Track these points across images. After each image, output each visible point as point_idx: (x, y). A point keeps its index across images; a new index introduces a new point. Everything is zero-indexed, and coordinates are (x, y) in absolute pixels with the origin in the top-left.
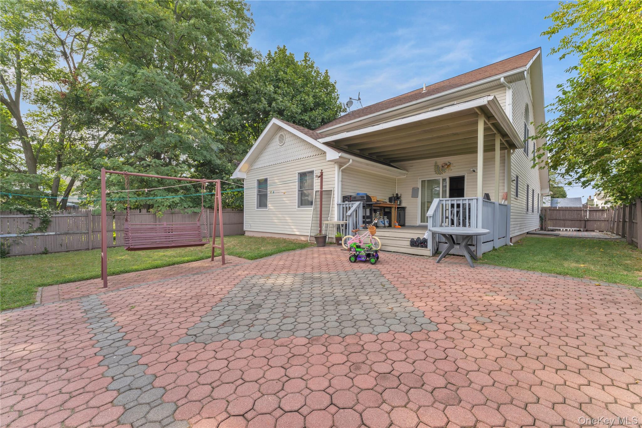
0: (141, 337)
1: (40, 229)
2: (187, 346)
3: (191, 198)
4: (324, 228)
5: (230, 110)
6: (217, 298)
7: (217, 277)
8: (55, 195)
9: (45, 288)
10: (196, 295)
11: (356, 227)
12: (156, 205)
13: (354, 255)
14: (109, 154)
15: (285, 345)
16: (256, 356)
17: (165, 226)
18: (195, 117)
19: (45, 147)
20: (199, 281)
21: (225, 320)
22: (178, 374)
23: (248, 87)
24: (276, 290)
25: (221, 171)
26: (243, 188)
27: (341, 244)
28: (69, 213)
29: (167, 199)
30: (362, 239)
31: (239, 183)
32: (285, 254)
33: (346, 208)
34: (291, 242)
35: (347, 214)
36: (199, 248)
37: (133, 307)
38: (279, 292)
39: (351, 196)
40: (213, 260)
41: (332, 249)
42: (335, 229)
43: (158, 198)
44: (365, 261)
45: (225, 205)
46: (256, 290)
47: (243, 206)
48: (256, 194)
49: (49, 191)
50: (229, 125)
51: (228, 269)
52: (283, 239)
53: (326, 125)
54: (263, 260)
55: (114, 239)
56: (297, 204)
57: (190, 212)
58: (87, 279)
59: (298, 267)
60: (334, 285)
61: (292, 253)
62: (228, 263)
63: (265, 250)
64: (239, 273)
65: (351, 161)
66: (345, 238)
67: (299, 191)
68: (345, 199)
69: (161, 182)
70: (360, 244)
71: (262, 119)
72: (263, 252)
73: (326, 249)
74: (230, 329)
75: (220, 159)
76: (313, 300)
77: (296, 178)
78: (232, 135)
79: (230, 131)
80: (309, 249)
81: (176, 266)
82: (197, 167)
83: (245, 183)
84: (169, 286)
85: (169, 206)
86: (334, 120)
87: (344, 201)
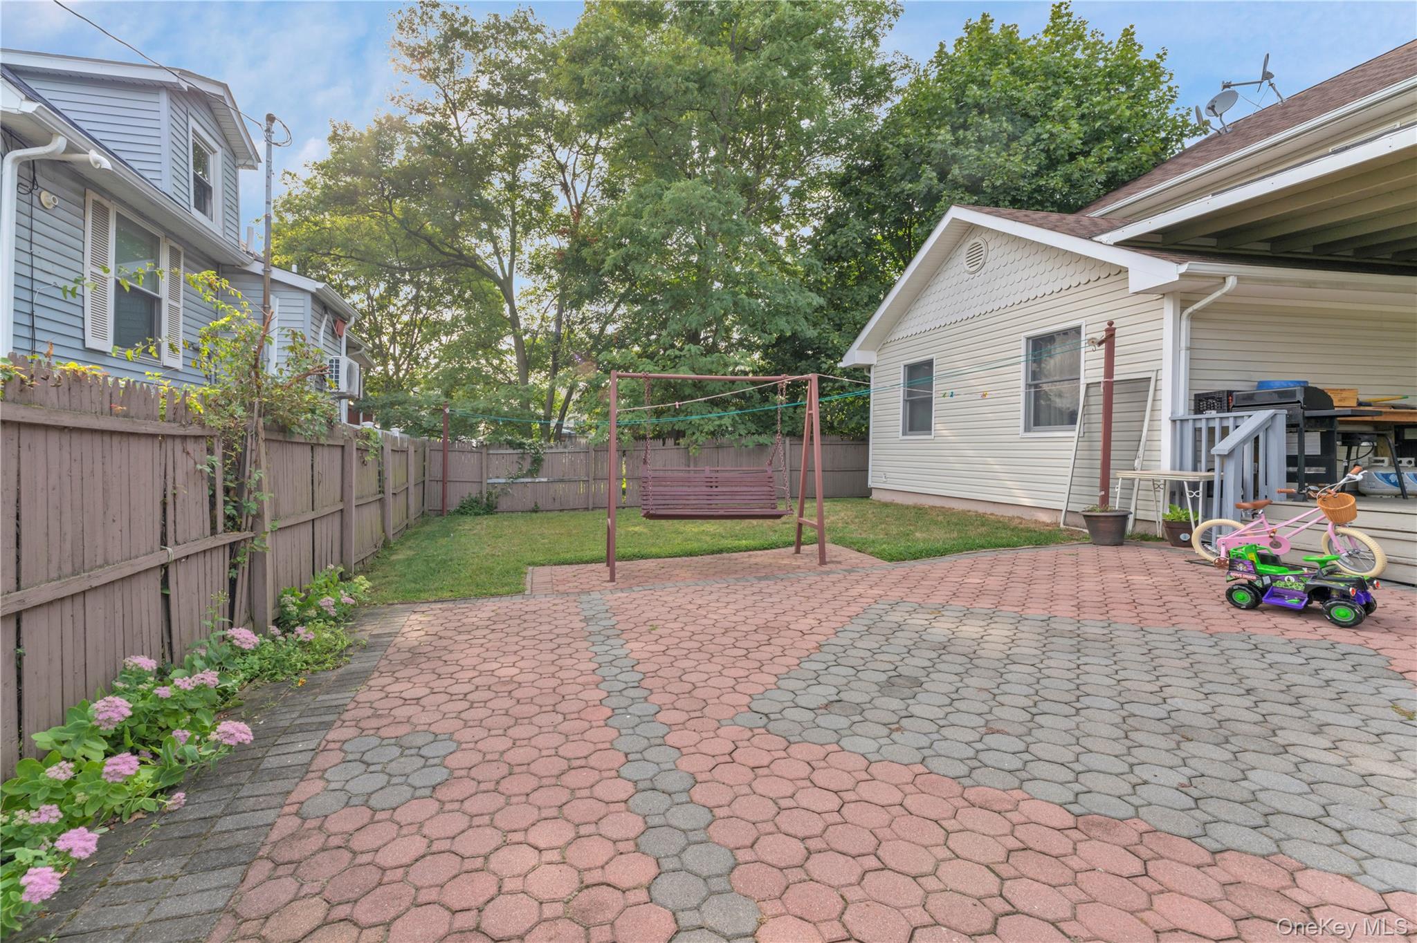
0: (668, 689)
1: (531, 473)
2: (750, 734)
3: (753, 414)
4: (1117, 490)
5: (839, 213)
6: (810, 642)
7: (809, 593)
8: (548, 418)
9: (536, 568)
10: (766, 626)
11: (1253, 492)
12: (689, 432)
13: (1250, 586)
14: (619, 342)
15: (997, 808)
16: (912, 810)
17: (708, 474)
18: (764, 245)
19: (538, 340)
20: (771, 595)
21: (832, 698)
22: (736, 789)
23: (887, 148)
24: (960, 650)
25: (818, 351)
26: (868, 386)
27: (1188, 544)
28: (565, 447)
29: (709, 419)
30: (1284, 533)
31: (860, 375)
32: (986, 557)
33: (1211, 431)
34: (1001, 525)
35: (1214, 451)
36: (769, 522)
37: (654, 628)
38: (971, 657)
39: (1230, 393)
40: (798, 551)
41: (1150, 555)
42: (1163, 496)
43: (694, 417)
44: (1303, 612)
45: (828, 428)
46: (902, 639)
47: (868, 428)
48: (901, 399)
49: (541, 412)
50: (835, 247)
51: (834, 577)
52: (977, 515)
53: (1125, 190)
54: (921, 566)
55: (624, 492)
56: (1021, 422)
57: (751, 445)
58: (587, 562)
59: (1028, 596)
60: (1163, 671)
61: (1006, 555)
62: (832, 562)
63: (924, 541)
64: (859, 589)
65: (1231, 282)
66: (1203, 526)
67: (1028, 386)
68: (1202, 402)
69: (698, 386)
70: (1274, 552)
71: (920, 214)
72: (921, 546)
73: (1128, 554)
74: (843, 722)
75: (815, 325)
76: (1086, 701)
77: (1021, 349)
78: (842, 267)
79: (840, 258)
80: (1063, 550)
81: (725, 555)
82: (765, 348)
83: (872, 375)
84: (714, 597)
85: (713, 433)
86: (1155, 166)
87: (1198, 410)
